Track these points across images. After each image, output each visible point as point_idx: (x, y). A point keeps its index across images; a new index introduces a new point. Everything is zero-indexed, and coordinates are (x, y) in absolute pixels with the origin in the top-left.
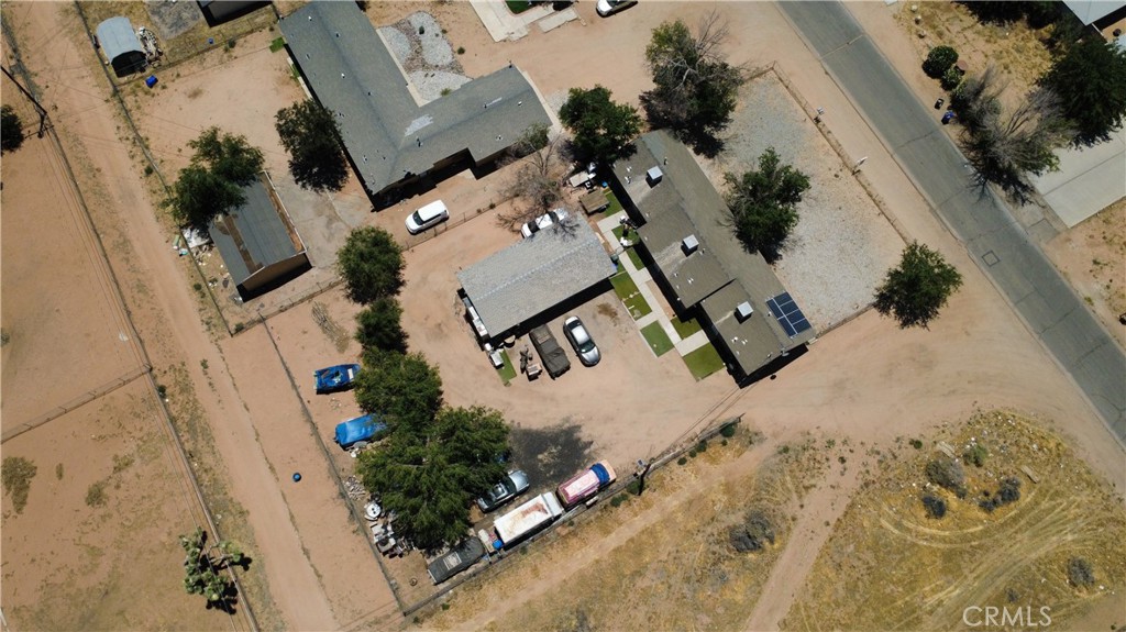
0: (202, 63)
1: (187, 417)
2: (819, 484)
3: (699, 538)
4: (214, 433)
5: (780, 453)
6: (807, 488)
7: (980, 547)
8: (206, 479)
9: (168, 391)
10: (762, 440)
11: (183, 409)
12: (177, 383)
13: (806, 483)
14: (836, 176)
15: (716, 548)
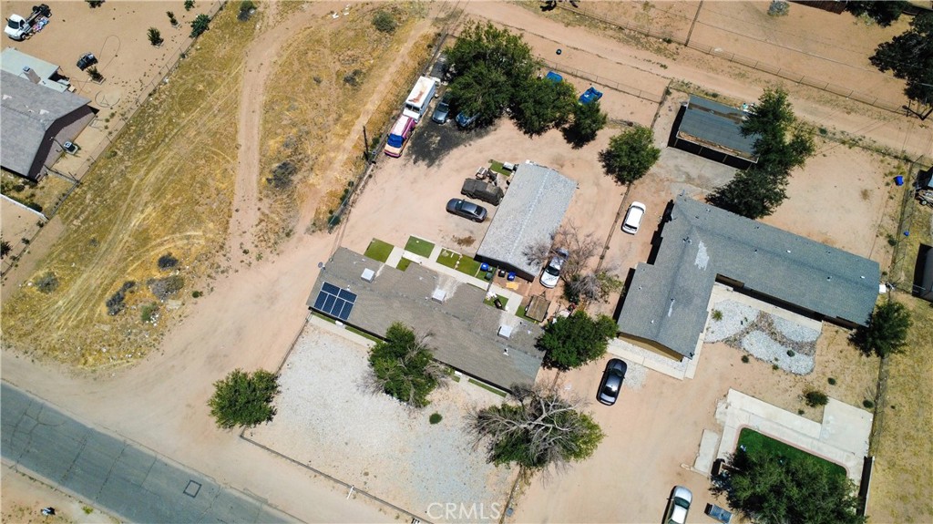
0: (890, 216)
1: (642, 40)
2: (255, 228)
3: (314, 156)
4: (621, 44)
5: (291, 231)
6: (261, 221)
7: (126, 259)
8: (602, 26)
9: (665, 44)
10: (308, 230)
11: (648, 42)
12: (666, 49)
13: (264, 224)
14: (366, 474)
15: (300, 157)
